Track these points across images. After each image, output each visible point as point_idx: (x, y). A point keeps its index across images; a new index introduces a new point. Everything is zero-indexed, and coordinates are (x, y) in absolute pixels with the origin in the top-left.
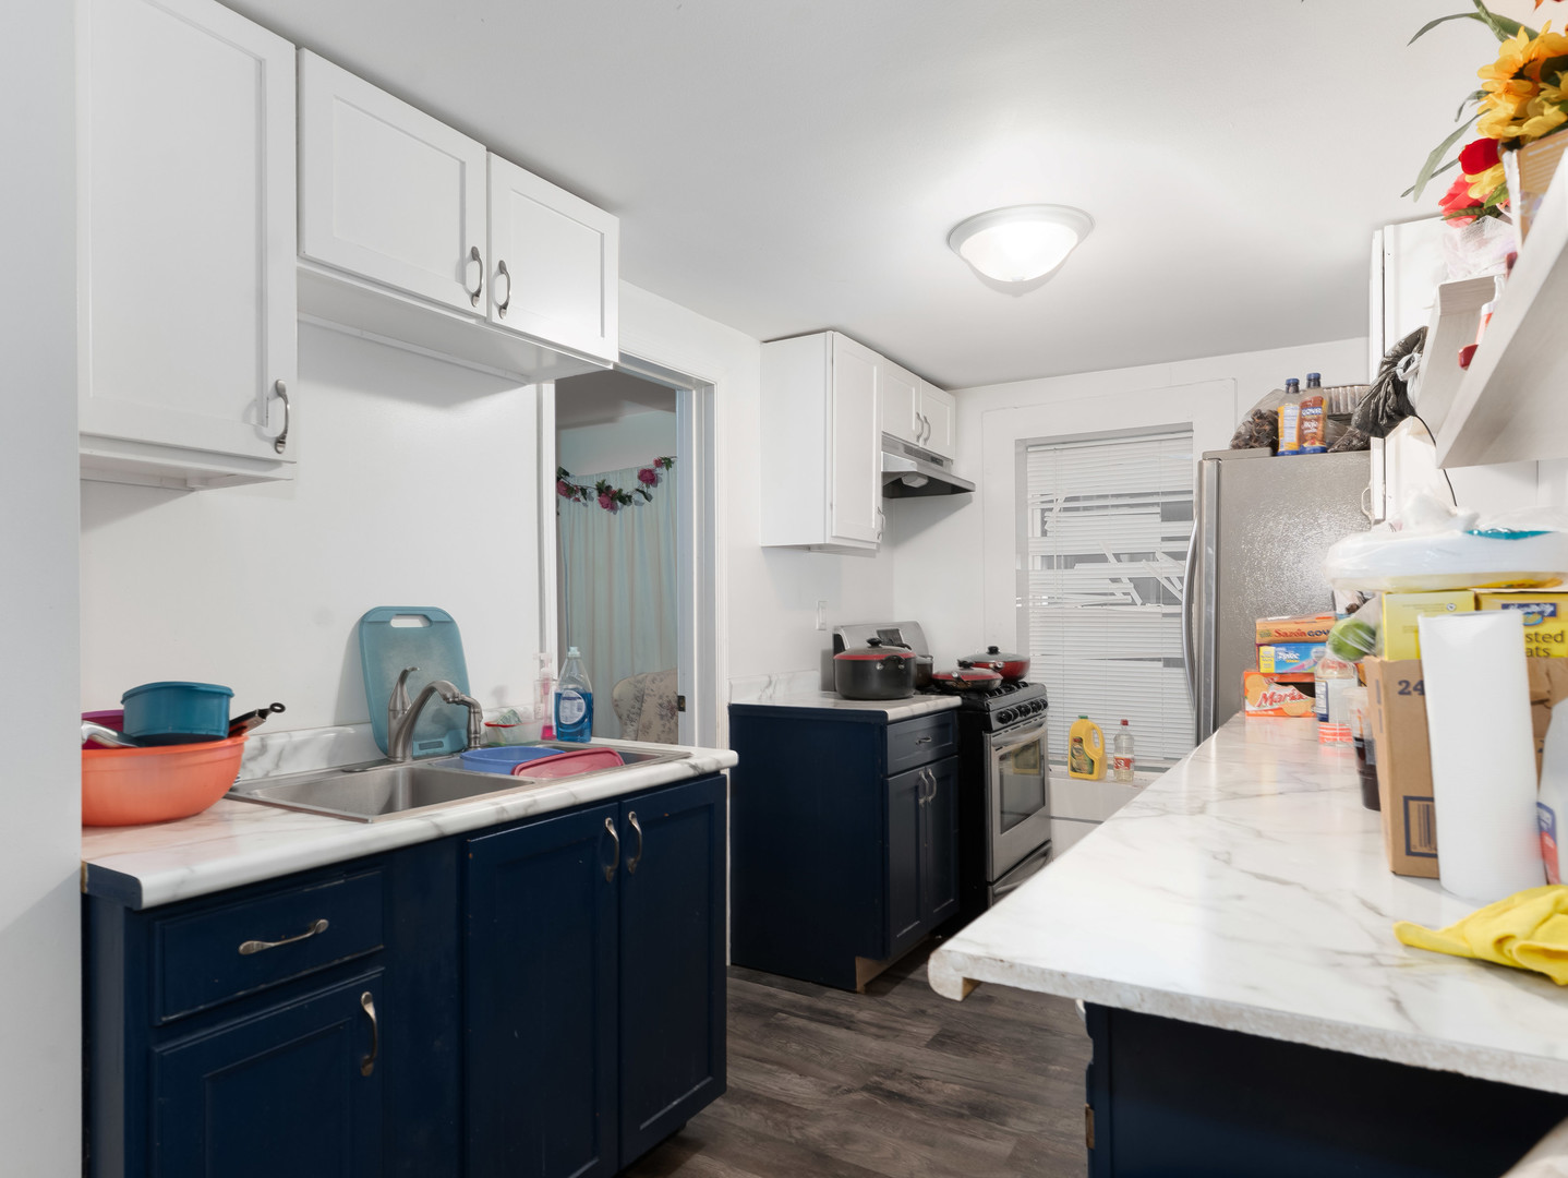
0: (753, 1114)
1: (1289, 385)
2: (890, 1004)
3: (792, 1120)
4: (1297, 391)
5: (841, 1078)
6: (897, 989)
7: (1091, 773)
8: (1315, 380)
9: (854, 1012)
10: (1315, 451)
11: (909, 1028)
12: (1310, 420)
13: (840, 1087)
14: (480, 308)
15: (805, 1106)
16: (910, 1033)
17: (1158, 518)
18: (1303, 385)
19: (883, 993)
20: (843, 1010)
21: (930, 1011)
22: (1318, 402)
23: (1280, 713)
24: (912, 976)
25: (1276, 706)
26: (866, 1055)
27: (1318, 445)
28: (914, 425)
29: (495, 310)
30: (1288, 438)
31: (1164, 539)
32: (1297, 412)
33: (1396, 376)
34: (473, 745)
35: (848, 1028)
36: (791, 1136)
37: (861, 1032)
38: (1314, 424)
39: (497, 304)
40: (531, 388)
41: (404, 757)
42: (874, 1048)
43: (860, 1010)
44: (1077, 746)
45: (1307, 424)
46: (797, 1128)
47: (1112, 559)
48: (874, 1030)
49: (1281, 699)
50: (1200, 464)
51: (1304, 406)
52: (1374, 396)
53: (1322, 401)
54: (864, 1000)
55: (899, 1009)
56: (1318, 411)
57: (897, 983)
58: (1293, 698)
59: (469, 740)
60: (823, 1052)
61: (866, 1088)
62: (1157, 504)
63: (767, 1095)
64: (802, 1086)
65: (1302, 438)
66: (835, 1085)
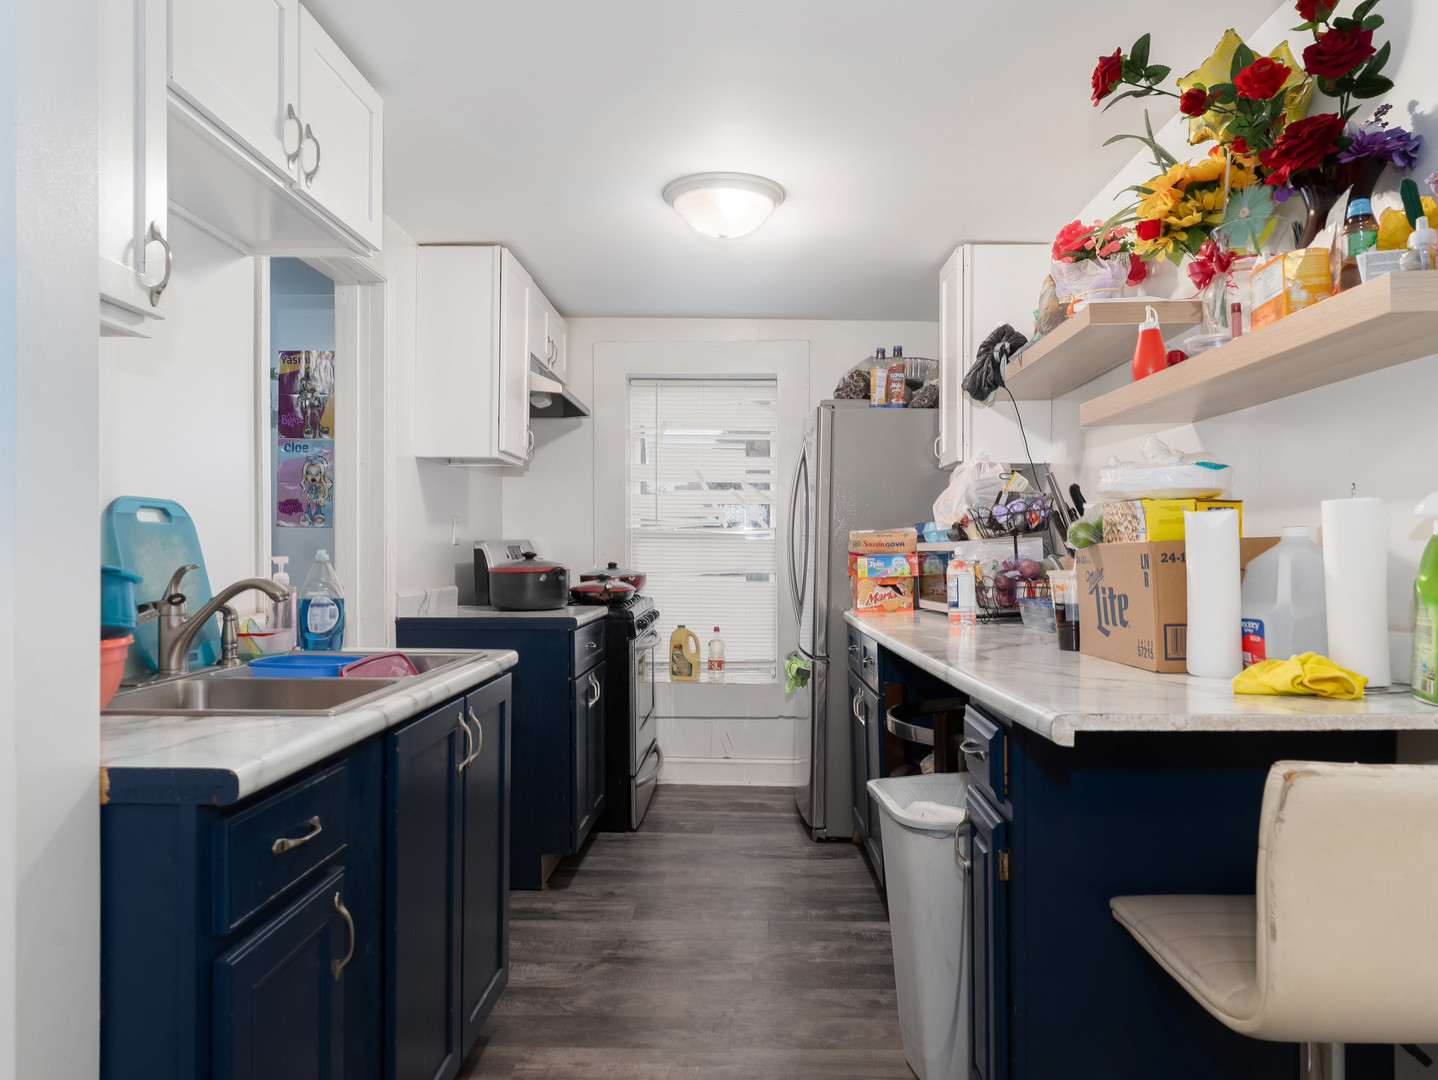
0: (518, 1004)
1: (878, 352)
2: (578, 894)
3: (556, 999)
4: (884, 357)
5: (578, 958)
6: (575, 880)
7: (690, 675)
8: (898, 351)
9: (550, 905)
10: (898, 406)
11: (611, 908)
12: (896, 382)
13: (580, 965)
14: (292, 171)
15: (561, 986)
16: (612, 911)
17: (744, 453)
18: (889, 353)
19: (567, 886)
20: (539, 905)
21: (618, 892)
22: (902, 369)
23: (881, 609)
24: (582, 868)
25: (878, 603)
26: (586, 936)
27: (901, 402)
28: (546, 348)
29: (303, 177)
30: (878, 394)
31: (748, 472)
32: (884, 375)
33: (993, 357)
34: (230, 656)
35: (554, 919)
36: (565, 1011)
37: (569, 919)
38: (899, 385)
39: (304, 171)
40: (249, 260)
41: (179, 669)
42: (587, 929)
43: (554, 903)
44: (678, 652)
45: (894, 385)
46: (567, 1003)
47: (706, 487)
48: (578, 916)
49: (883, 597)
50: (818, 408)
51: (892, 370)
52: (979, 369)
53: (904, 367)
54: (553, 894)
55: (588, 895)
56: (902, 375)
57: (573, 876)
58: (890, 597)
59: (224, 651)
60: (545, 943)
61: (604, 961)
62: (743, 442)
63: (518, 986)
64: (546, 972)
65: (888, 395)
66: (576, 964)
